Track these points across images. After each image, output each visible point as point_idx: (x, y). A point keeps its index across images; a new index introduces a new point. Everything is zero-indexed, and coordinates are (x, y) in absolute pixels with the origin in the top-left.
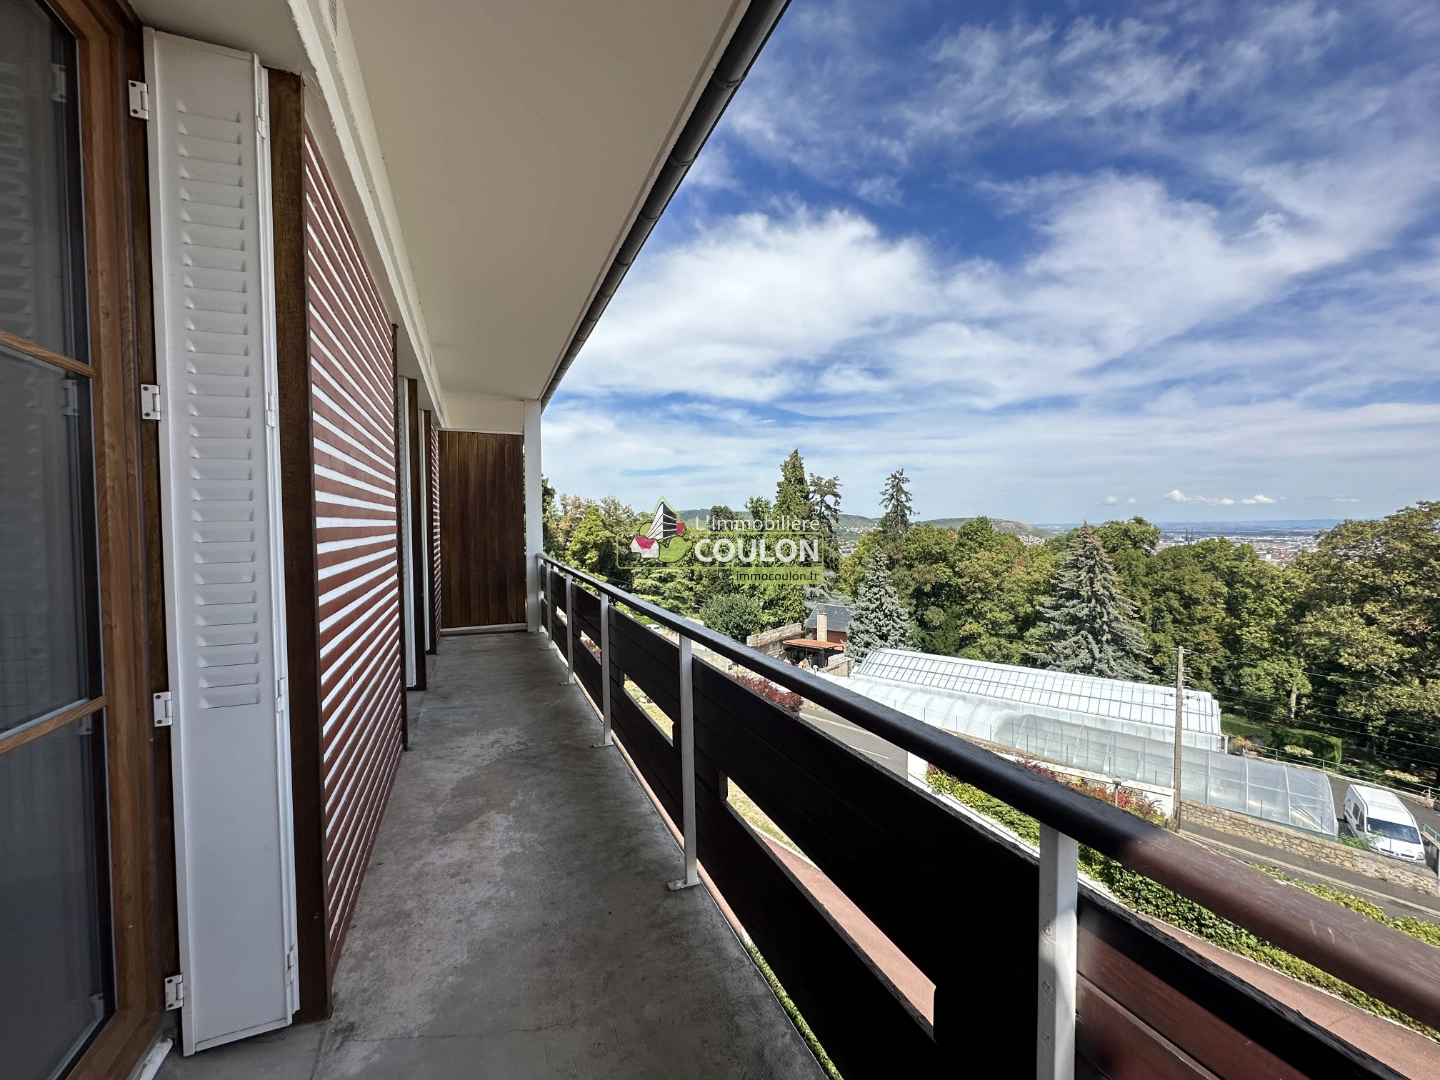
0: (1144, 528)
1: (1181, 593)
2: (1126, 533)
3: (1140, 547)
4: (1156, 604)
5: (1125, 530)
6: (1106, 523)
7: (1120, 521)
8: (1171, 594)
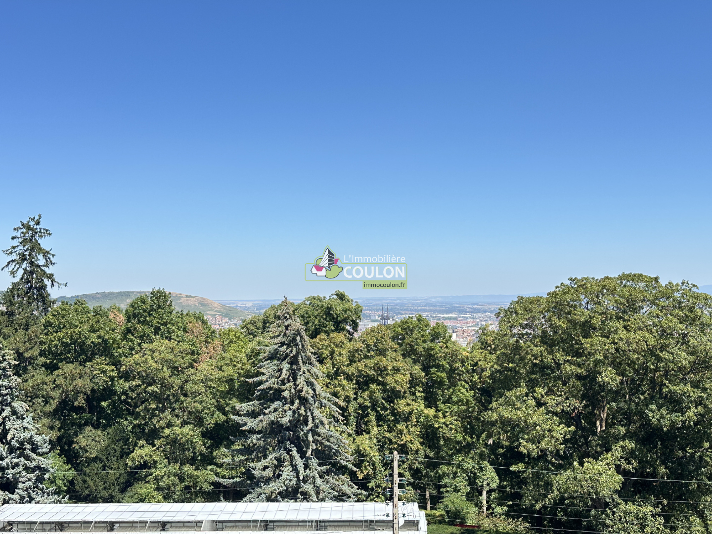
0: (346, 306)
1: (383, 384)
2: (328, 312)
3: (343, 329)
4: (360, 400)
5: (328, 308)
6: (307, 299)
7: (321, 296)
8: (373, 387)
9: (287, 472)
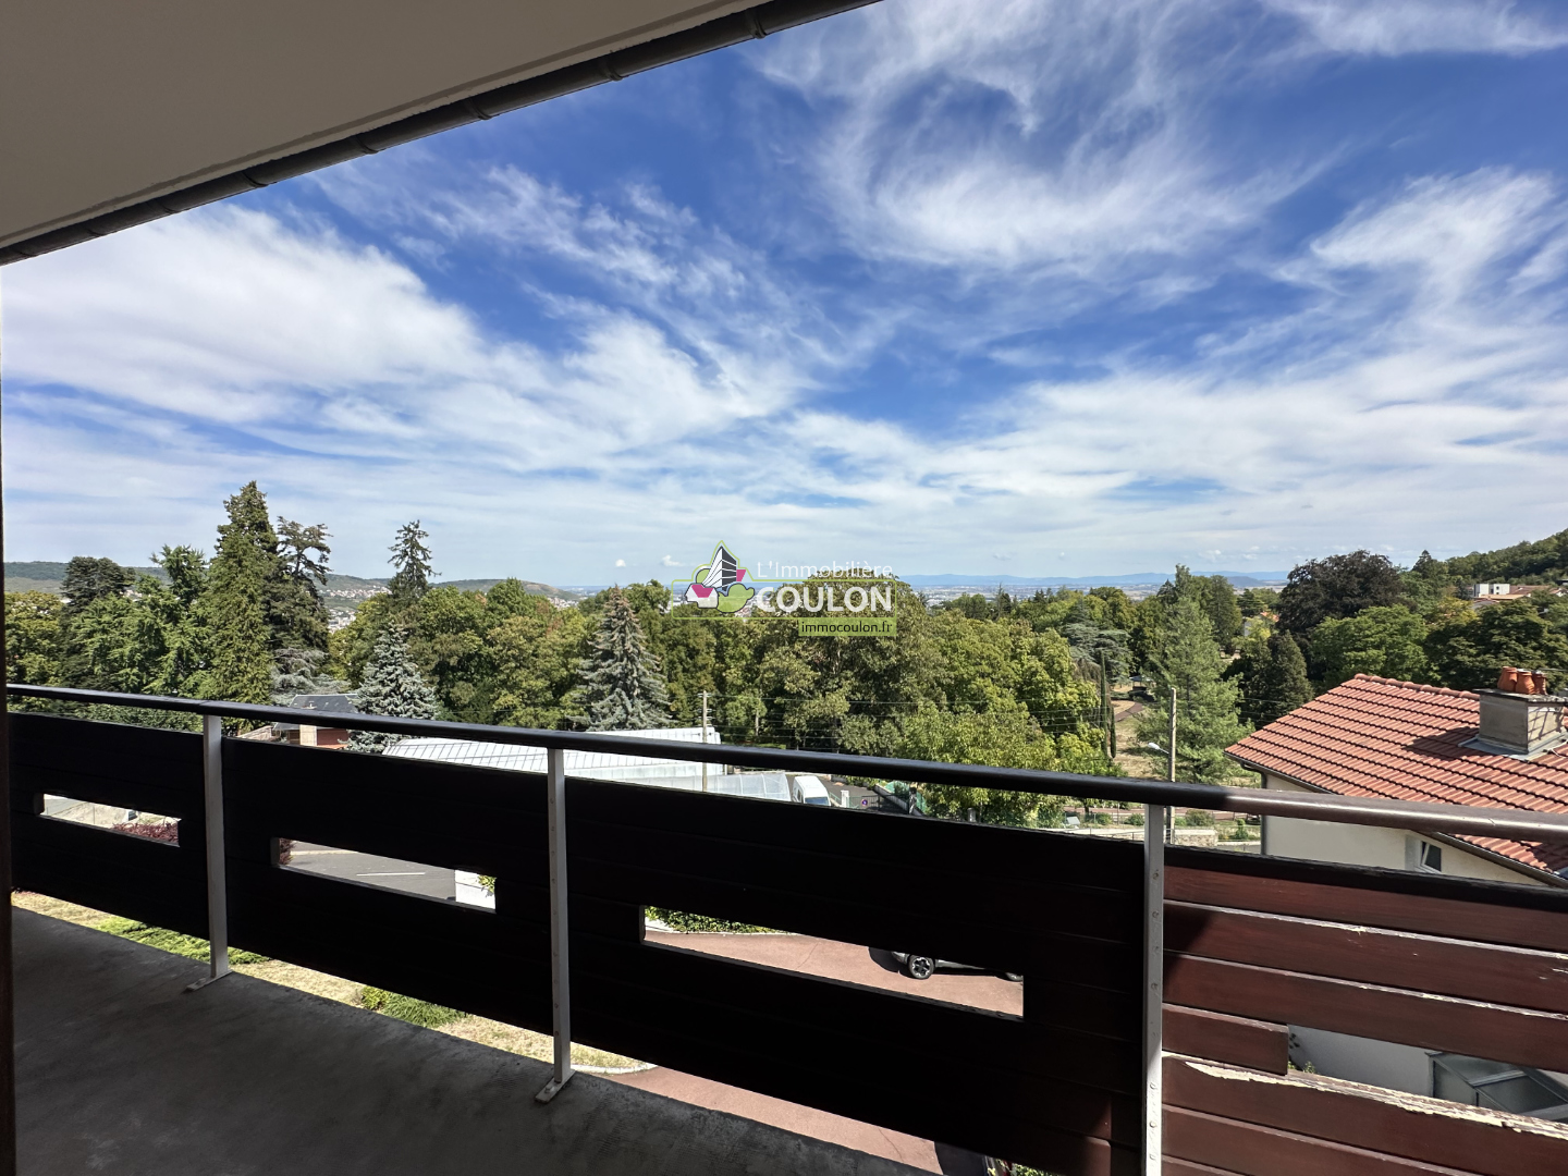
0: (658, 590)
3: (657, 607)
4: (671, 657)
5: (645, 592)
6: (631, 585)
7: (640, 583)
9: (619, 710)
